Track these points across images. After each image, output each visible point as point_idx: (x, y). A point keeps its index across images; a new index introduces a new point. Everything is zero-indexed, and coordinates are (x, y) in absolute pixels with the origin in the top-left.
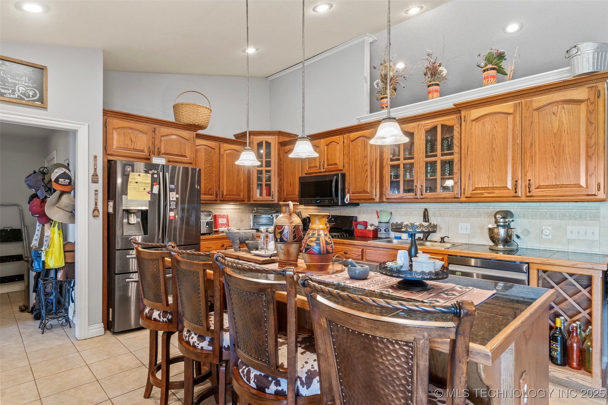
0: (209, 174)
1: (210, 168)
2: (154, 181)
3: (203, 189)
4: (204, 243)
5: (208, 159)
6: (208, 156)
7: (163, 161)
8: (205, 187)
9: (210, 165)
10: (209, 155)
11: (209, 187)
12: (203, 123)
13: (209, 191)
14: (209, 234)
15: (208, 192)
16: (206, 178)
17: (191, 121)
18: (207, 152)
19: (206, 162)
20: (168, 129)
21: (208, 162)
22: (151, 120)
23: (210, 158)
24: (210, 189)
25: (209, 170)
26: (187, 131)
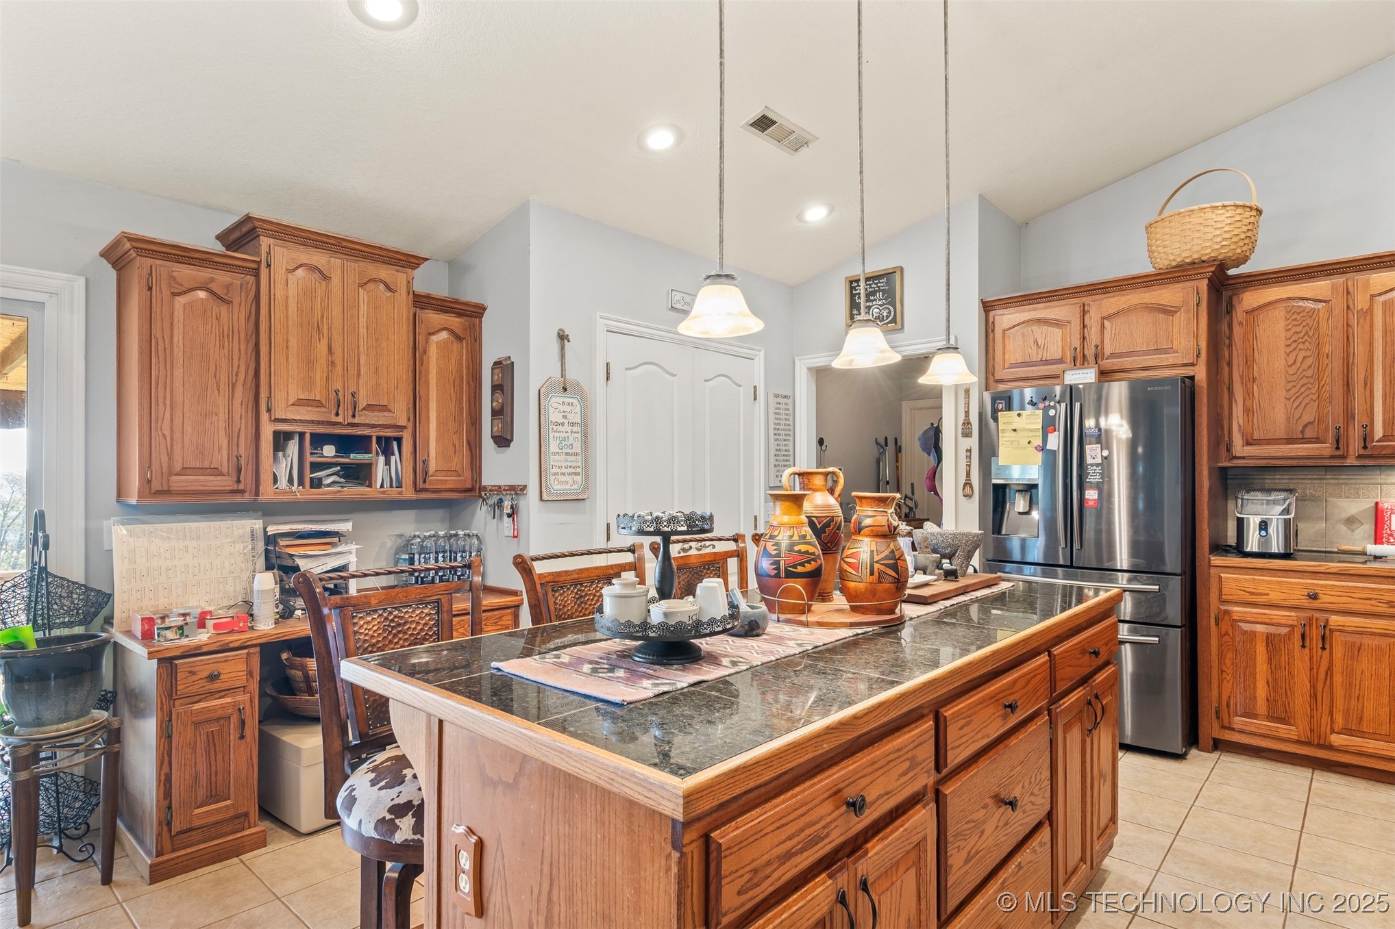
0: (1305, 380)
1: (1309, 362)
2: (1049, 426)
3: (1283, 427)
4: (1237, 579)
5: (1302, 335)
6: (1298, 329)
7: (1090, 375)
8: (1288, 419)
9: (1308, 353)
10: (1304, 323)
11: (1307, 418)
13: (1307, 430)
14: (1286, 556)
15: (1302, 432)
16: (1292, 392)
18: (1296, 316)
19: (1294, 346)
20: (1123, 295)
21: (1301, 346)
23: (1307, 333)
24: (1310, 423)
25: (1305, 366)
26: (1178, 285)
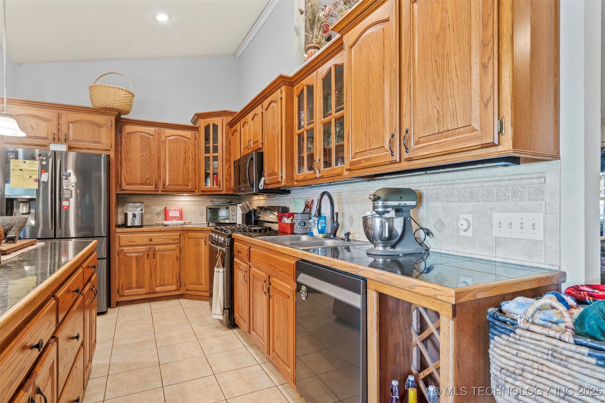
0: (146, 163)
1: (148, 156)
2: (44, 169)
3: (139, 179)
5: (145, 146)
6: (144, 144)
7: (63, 147)
8: (141, 176)
9: (147, 153)
10: (146, 142)
11: (147, 176)
12: (116, 105)
13: (147, 181)
15: (145, 181)
16: (142, 166)
17: (102, 104)
18: (143, 139)
19: (143, 149)
20: (78, 114)
21: (145, 150)
22: (56, 106)
23: (147, 146)
24: (148, 178)
25: (146, 157)
26: (103, 116)
